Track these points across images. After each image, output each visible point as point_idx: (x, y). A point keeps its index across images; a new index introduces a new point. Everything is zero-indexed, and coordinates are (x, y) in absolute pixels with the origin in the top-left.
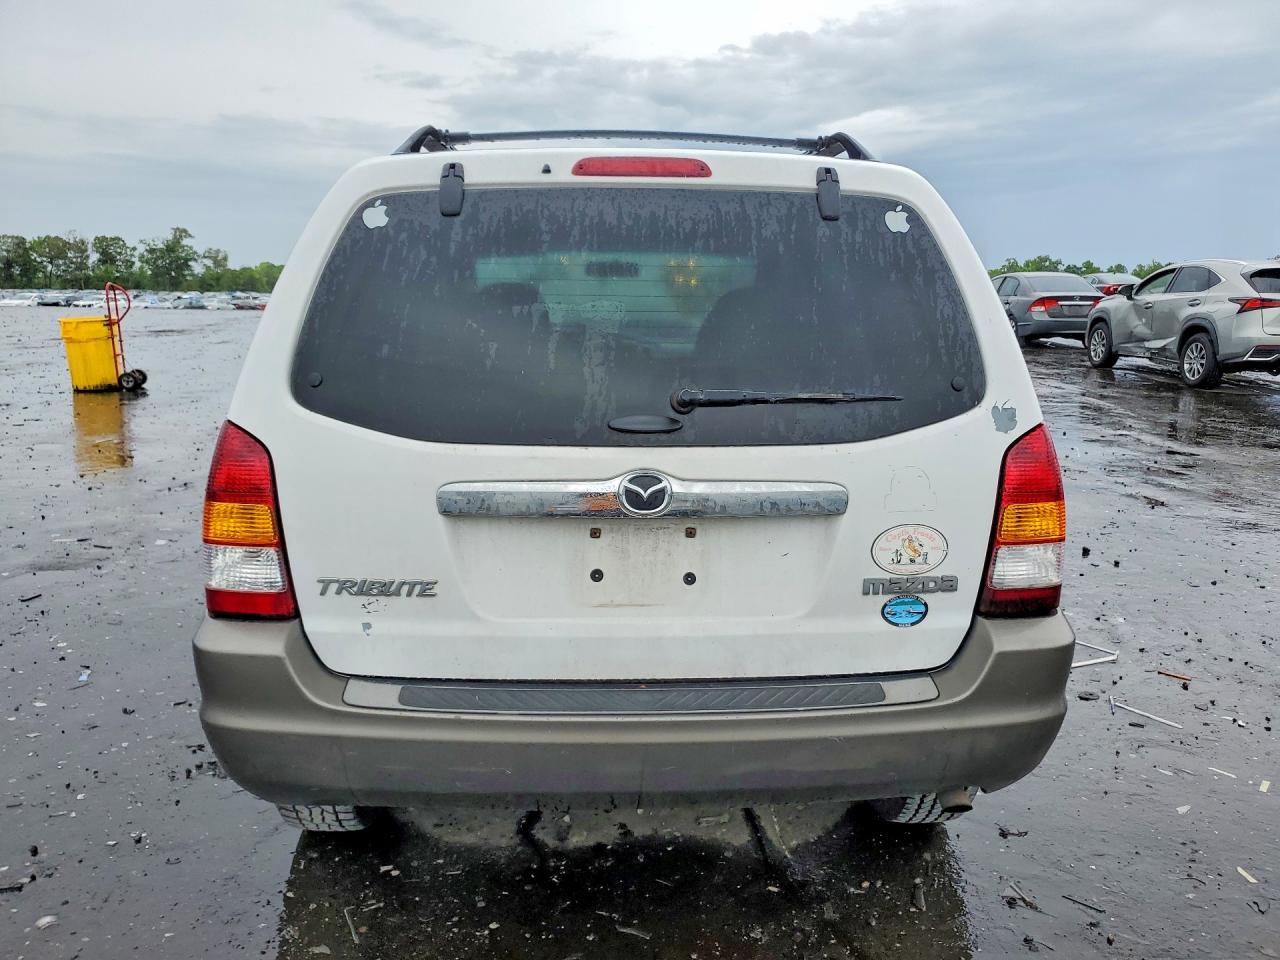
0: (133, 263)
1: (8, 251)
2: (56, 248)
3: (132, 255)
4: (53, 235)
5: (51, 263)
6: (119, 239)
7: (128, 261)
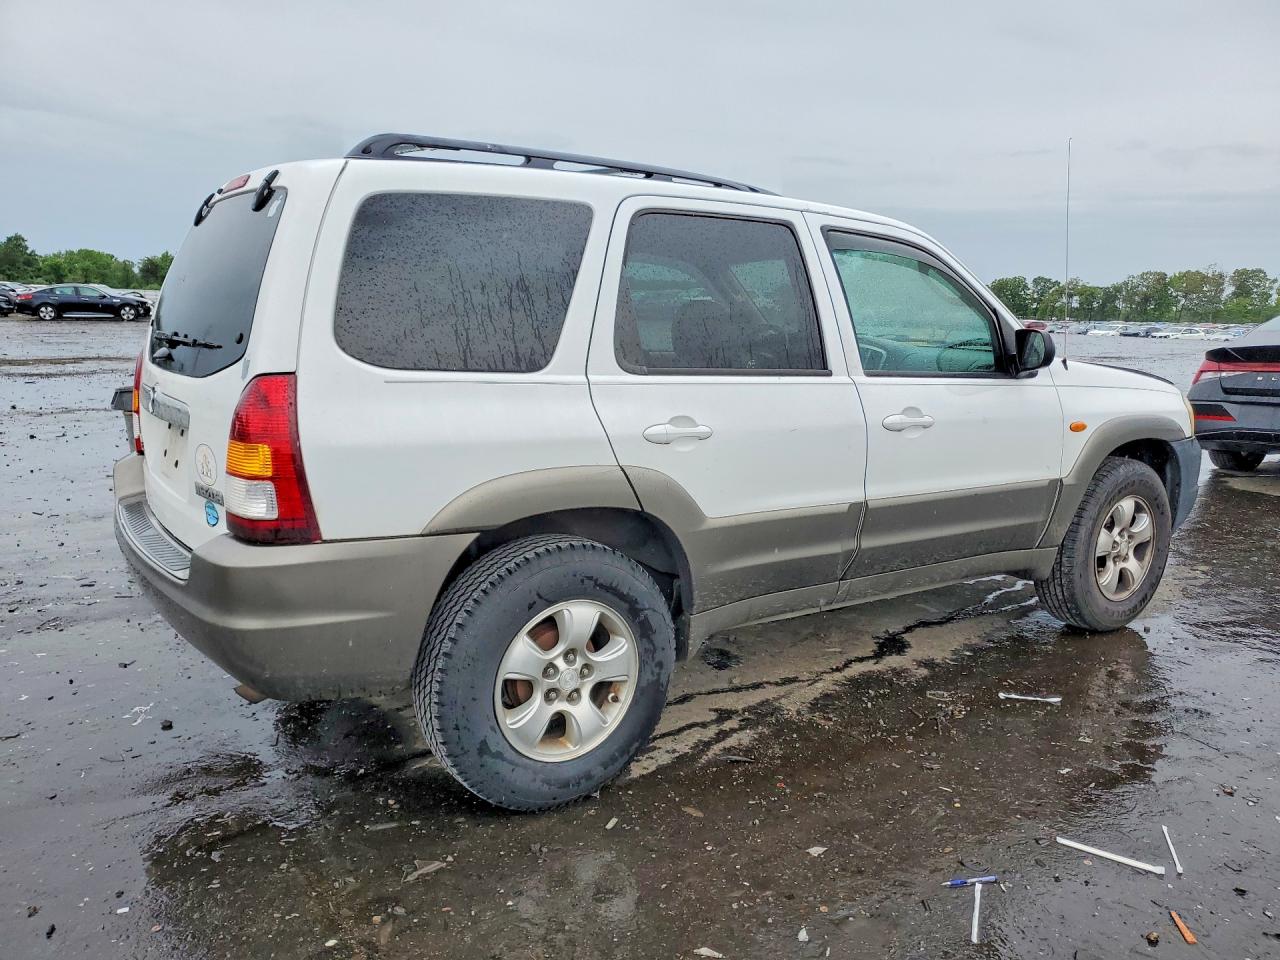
0: (1271, 296)
1: (1147, 287)
2: (1193, 282)
3: (1271, 288)
4: (1193, 270)
5: (1184, 297)
6: (1261, 271)
7: (1266, 294)
